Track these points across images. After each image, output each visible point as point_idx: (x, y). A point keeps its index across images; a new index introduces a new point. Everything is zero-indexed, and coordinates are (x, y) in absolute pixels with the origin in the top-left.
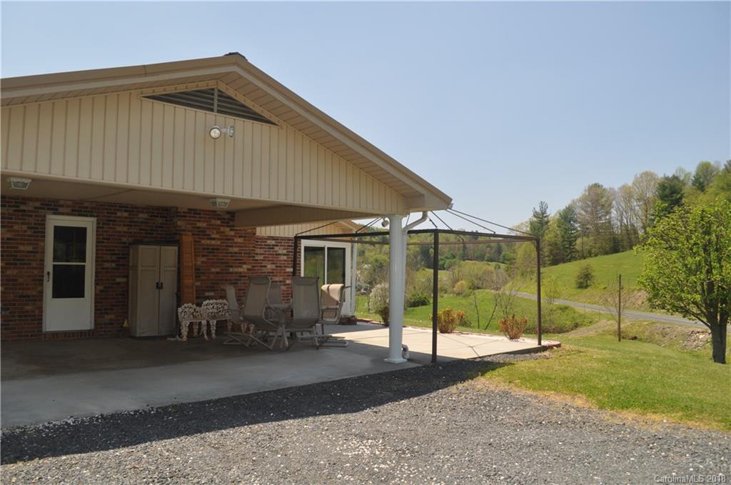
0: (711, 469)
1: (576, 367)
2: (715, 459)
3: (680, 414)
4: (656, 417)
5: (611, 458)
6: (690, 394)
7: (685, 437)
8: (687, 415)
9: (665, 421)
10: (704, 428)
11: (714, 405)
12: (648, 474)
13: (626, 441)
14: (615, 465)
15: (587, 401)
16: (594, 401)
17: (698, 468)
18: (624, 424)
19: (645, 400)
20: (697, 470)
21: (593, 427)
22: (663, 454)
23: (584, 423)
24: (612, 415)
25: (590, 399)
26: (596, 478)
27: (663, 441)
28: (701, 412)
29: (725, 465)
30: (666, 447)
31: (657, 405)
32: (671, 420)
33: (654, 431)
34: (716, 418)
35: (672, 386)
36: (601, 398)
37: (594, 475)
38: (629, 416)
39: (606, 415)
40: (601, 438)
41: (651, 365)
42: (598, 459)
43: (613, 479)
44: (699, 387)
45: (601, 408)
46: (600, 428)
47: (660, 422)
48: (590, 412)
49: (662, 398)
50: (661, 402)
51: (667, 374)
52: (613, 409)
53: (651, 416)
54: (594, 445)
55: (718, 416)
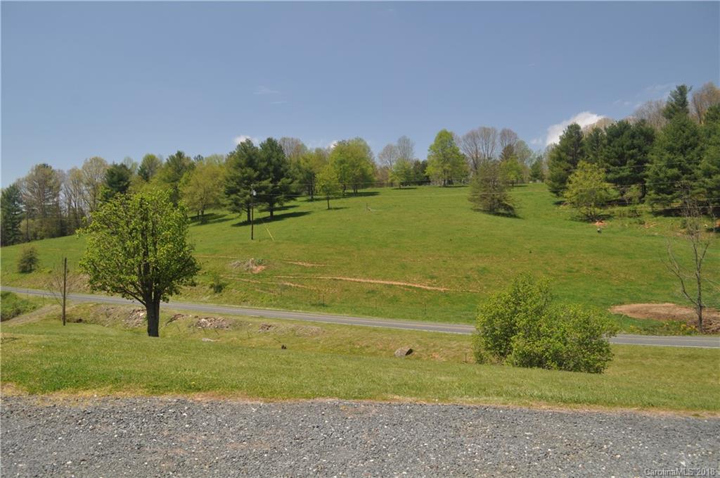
0: (133, 432)
1: (7, 355)
2: (138, 422)
3: (110, 386)
4: (88, 393)
5: (38, 442)
6: (121, 368)
7: (113, 408)
8: (117, 387)
9: (95, 396)
10: (129, 395)
11: (141, 374)
12: (75, 449)
13: (55, 422)
14: (42, 448)
15: (17, 389)
16: (24, 388)
17: (122, 434)
18: (55, 406)
19: (77, 379)
20: (121, 435)
21: (22, 414)
22: (91, 427)
23: (12, 412)
24: (43, 399)
25: (20, 386)
26: (20, 465)
27: (92, 415)
28: (128, 382)
29: (145, 425)
30: (94, 420)
31: (89, 382)
32: (100, 394)
33: (84, 407)
34: (141, 386)
35: (105, 362)
36: (32, 383)
37: (19, 463)
38: (60, 397)
39: (36, 401)
40: (29, 424)
41: (87, 345)
42: (24, 446)
43: (39, 463)
44: (129, 360)
45: (31, 394)
46: (29, 414)
47: (90, 397)
48: (19, 399)
49: (94, 374)
50: (92, 379)
51: (102, 351)
52: (43, 392)
53: (82, 393)
54: (21, 433)
55: (143, 383)
